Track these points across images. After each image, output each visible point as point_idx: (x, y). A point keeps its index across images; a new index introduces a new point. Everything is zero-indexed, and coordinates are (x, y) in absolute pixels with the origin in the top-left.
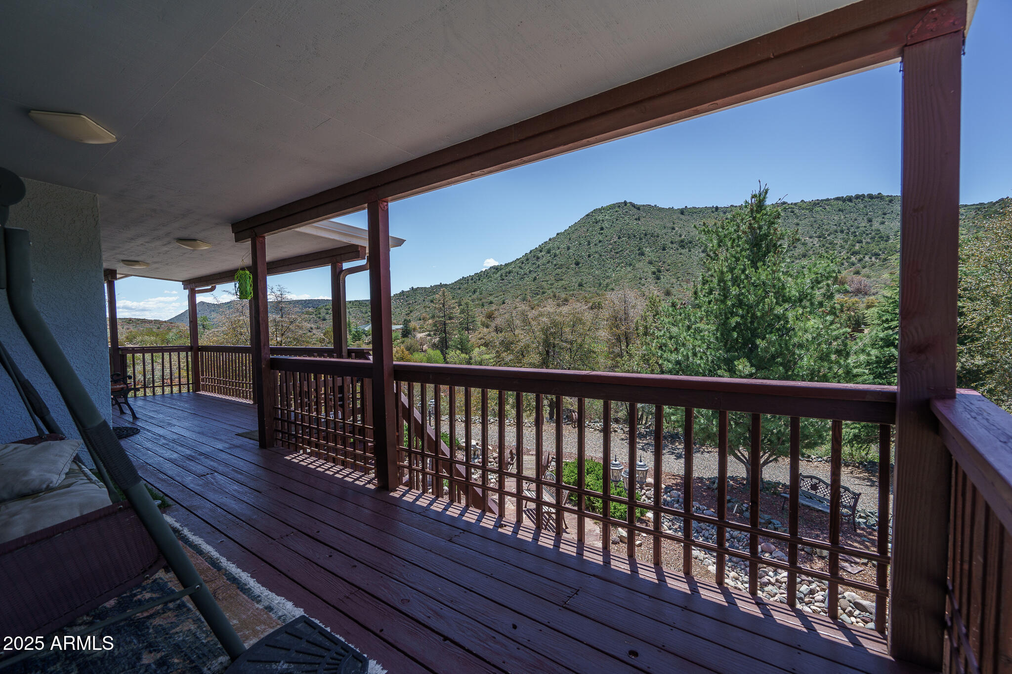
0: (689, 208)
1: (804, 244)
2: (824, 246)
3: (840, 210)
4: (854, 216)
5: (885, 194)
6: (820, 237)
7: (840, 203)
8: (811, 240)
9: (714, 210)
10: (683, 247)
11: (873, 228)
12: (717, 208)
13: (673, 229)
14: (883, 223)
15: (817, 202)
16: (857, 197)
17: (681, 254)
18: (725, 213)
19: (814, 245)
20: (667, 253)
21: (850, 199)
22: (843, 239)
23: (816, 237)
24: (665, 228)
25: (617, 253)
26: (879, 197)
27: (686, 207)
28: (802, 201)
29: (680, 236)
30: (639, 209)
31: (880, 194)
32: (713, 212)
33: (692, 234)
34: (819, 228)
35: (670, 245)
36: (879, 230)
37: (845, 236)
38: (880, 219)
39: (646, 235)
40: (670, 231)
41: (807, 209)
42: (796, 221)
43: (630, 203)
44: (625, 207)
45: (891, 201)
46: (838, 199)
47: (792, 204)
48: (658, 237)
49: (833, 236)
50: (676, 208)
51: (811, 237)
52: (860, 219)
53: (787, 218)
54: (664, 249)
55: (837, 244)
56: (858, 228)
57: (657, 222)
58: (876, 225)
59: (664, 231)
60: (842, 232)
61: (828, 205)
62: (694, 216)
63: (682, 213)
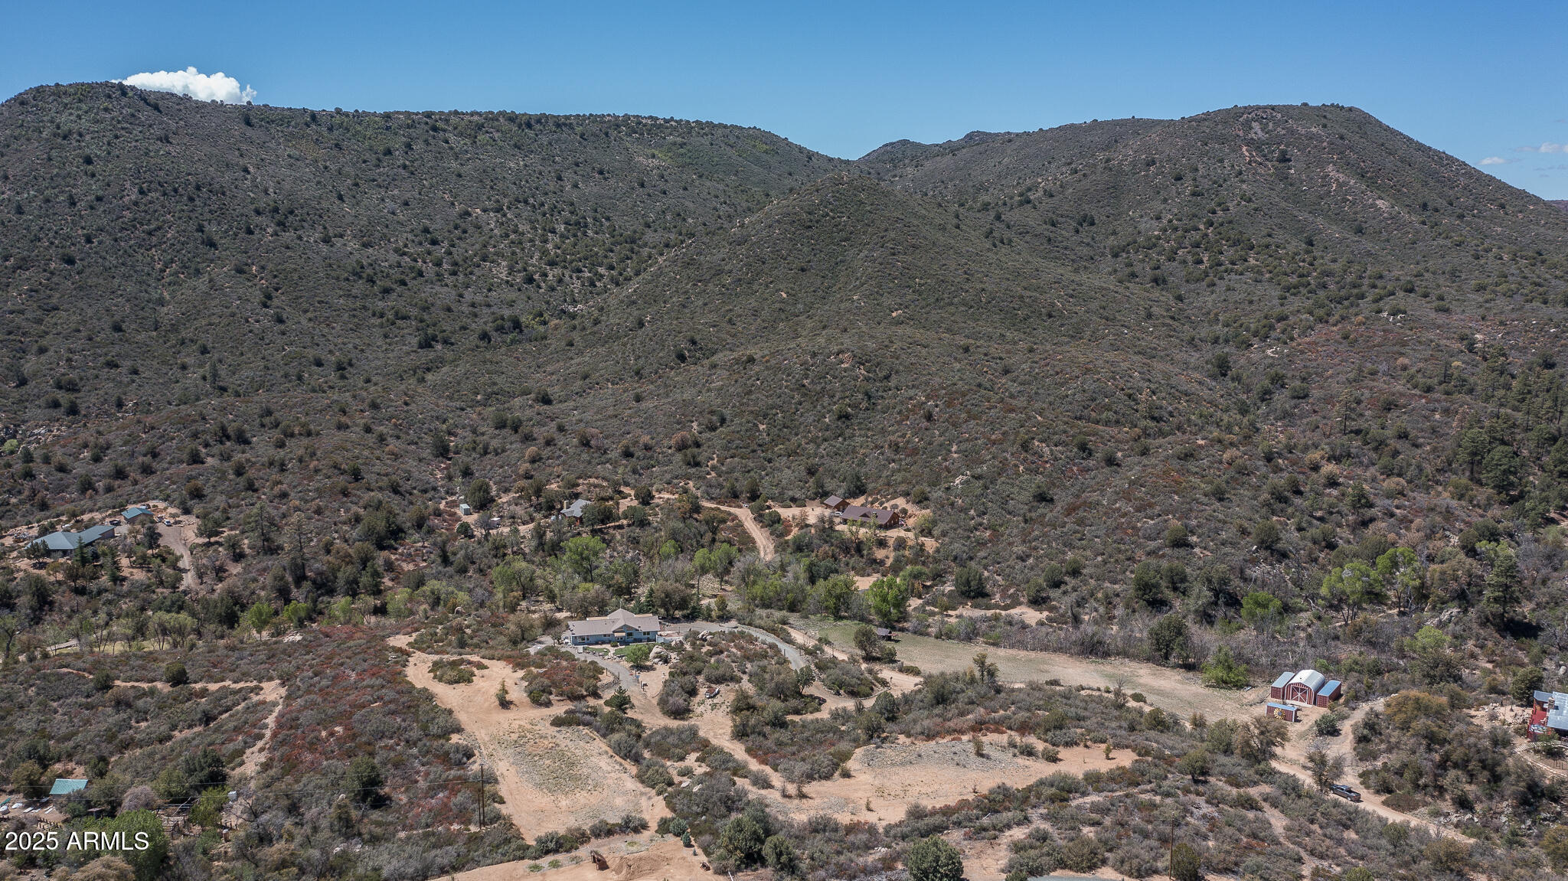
1: (478, 227)
3: (516, 146)
6: (498, 212)
7: (514, 128)
8: (486, 217)
10: (283, 226)
11: (565, 194)
12: (314, 116)
13: (245, 170)
16: (538, 119)
18: (330, 129)
25: (150, 233)
26: (565, 124)
29: (266, 192)
33: (286, 186)
34: (492, 188)
35: (257, 220)
38: (571, 176)
39: (198, 188)
40: (241, 176)
43: (134, 89)
51: (484, 211)
54: (249, 231)
59: (229, 176)
61: (498, 131)
62: (273, 131)
63: (248, 123)
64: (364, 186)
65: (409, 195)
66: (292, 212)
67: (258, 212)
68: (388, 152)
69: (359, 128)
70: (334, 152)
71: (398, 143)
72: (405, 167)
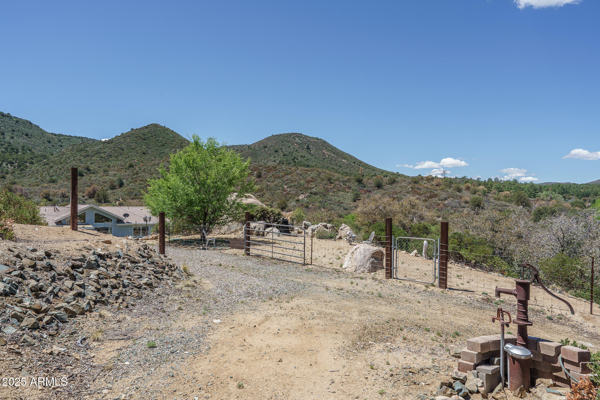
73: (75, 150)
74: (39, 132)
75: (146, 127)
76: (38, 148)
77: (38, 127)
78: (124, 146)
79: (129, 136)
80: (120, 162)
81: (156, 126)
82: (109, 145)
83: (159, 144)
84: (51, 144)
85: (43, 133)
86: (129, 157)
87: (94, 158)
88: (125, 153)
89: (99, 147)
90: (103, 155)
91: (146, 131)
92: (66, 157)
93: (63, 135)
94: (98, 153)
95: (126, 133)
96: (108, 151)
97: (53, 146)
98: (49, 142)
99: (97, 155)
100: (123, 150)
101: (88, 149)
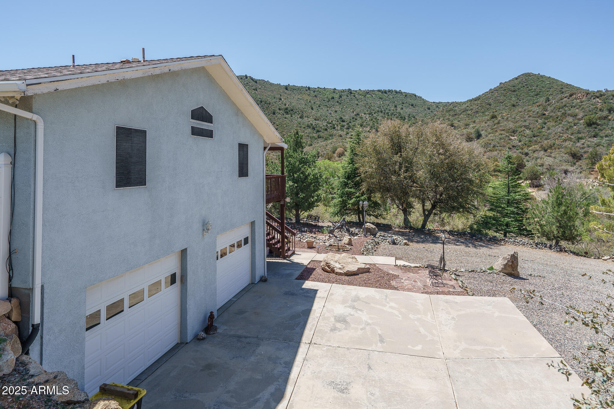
0: (291, 86)
1: (361, 118)
2: (372, 120)
3: (380, 98)
4: (387, 102)
5: (403, 91)
6: (370, 114)
7: (380, 93)
8: (365, 116)
9: (307, 89)
10: (287, 113)
11: (397, 111)
12: (309, 88)
13: (281, 99)
14: (402, 109)
15: (368, 91)
16: (389, 91)
17: (286, 118)
18: (314, 92)
19: (367, 119)
20: (276, 116)
21: (385, 92)
22: (382, 116)
23: (368, 114)
24: (275, 98)
26: (399, 93)
27: (289, 85)
28: (360, 89)
29: (285, 105)
30: (256, 82)
31: (400, 90)
32: (306, 90)
33: (293, 104)
34: (369, 108)
35: (278, 111)
36: (400, 113)
37: (383, 115)
38: (401, 106)
39: (261, 102)
40: (278, 100)
41: (362, 95)
42: (356, 102)
43: (250, 77)
44: (246, 80)
45: (406, 96)
46: (379, 91)
47: (354, 91)
48: (270, 104)
49: (376, 114)
50: (282, 84)
51: (365, 114)
52: (391, 105)
53: (351, 100)
54: (274, 114)
55: (379, 120)
56: (390, 110)
57: (269, 93)
58: (399, 110)
59: (274, 100)
60: (381, 112)
61: (374, 94)
62: (295, 92)
63: (287, 89)
64: (322, 107)
65: (338, 109)
66: (292, 110)
67: (280, 109)
68: (333, 98)
69: (324, 92)
70: (314, 98)
71: (337, 96)
72: (338, 102)
73: (445, 111)
74: (421, 102)
75: (516, 79)
76: (420, 115)
77: (421, 97)
78: (491, 101)
79: (497, 90)
80: (486, 117)
81: (528, 75)
82: (476, 102)
83: (532, 94)
84: (431, 111)
85: (425, 101)
86: (496, 111)
87: (462, 116)
88: (492, 107)
89: (466, 106)
90: (469, 112)
91: (516, 82)
92: (437, 118)
93: (441, 103)
94: (466, 110)
95: (494, 88)
96: (475, 107)
97: (432, 112)
98: (429, 109)
99: (464, 113)
100: (490, 105)
101: (456, 108)
